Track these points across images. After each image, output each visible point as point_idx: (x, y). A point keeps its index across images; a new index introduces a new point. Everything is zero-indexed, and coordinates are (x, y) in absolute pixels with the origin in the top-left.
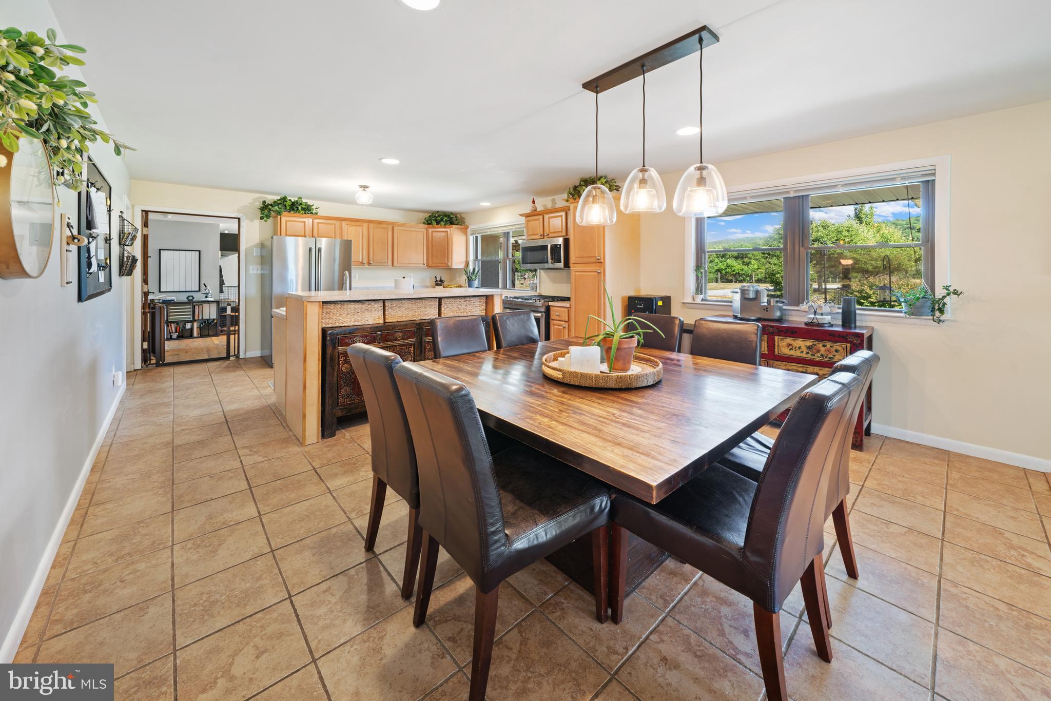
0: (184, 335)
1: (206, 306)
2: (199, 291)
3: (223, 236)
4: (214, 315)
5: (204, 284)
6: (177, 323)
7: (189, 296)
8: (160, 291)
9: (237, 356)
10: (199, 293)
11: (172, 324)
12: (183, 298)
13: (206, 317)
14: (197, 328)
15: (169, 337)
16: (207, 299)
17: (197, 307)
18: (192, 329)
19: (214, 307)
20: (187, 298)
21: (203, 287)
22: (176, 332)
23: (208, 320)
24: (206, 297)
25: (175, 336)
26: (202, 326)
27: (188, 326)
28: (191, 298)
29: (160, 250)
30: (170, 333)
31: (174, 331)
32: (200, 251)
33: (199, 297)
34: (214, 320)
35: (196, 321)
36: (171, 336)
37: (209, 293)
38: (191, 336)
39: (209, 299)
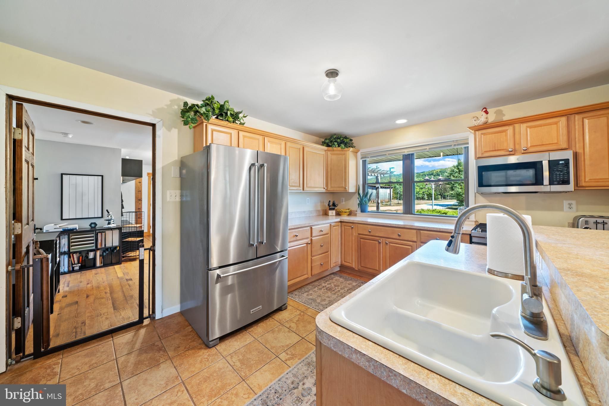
0: (87, 266)
1: (108, 233)
2: (102, 217)
3: (125, 162)
4: (116, 243)
5: (107, 210)
6: (80, 252)
7: (92, 223)
8: (62, 219)
9: (152, 316)
10: (102, 219)
11: (75, 255)
12: (86, 225)
13: (109, 244)
14: (100, 256)
15: (71, 269)
16: (110, 226)
17: (99, 235)
18: (95, 259)
19: (116, 233)
20: (90, 225)
21: (105, 213)
22: (79, 263)
23: (110, 248)
24: (109, 224)
25: (77, 268)
26: (104, 254)
27: (91, 255)
28: (93, 225)
29: (62, 174)
30: (72, 264)
31: (76, 262)
32: (102, 176)
33: (101, 223)
34: (116, 247)
35: (98, 249)
36: (73, 268)
37: (111, 219)
38: (94, 266)
39: (112, 226)
